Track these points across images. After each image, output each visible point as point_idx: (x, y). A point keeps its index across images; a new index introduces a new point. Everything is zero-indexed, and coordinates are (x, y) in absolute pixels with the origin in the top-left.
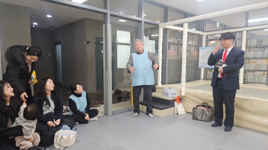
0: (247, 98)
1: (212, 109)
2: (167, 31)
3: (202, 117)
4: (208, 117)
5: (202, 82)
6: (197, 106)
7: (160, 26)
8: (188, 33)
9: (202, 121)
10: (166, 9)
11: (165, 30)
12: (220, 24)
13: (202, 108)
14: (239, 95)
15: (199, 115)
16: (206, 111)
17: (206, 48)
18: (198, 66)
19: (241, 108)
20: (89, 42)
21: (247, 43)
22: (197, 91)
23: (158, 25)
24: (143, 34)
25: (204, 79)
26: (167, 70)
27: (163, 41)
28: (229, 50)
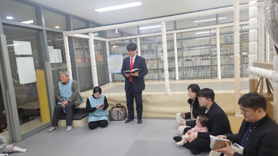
0: (148, 94)
1: (124, 108)
2: (72, 39)
3: (118, 118)
4: (122, 116)
5: (111, 85)
6: (112, 108)
7: (64, 34)
9: (118, 120)
10: (67, 17)
11: (70, 38)
12: (118, 31)
13: (116, 109)
14: (144, 93)
15: (115, 116)
16: (121, 111)
17: (112, 55)
19: (147, 103)
22: (110, 95)
23: (62, 33)
24: (47, 44)
25: (112, 82)
26: (78, 78)
27: (69, 49)
28: (134, 58)
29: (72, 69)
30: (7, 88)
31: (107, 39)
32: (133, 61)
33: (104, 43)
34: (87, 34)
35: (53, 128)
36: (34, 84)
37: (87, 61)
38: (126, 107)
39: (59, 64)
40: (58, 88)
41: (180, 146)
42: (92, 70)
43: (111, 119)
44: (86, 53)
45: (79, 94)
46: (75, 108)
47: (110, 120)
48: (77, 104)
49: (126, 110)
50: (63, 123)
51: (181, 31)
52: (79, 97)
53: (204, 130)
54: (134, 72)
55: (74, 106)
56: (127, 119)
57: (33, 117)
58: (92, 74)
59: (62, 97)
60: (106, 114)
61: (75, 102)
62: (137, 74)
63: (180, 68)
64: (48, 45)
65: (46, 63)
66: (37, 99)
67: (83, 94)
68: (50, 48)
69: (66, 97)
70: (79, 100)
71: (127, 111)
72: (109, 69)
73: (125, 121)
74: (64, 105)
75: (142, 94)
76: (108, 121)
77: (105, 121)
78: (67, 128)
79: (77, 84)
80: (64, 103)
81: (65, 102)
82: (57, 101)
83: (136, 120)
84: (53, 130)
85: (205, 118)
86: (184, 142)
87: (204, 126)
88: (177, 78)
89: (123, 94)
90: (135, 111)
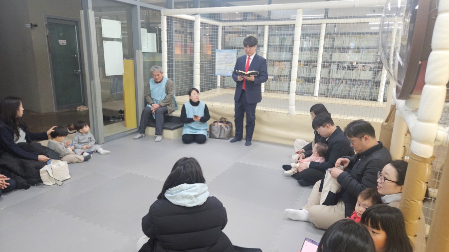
0: (265, 110)
1: (230, 125)
2: (172, 20)
3: (220, 135)
4: (226, 133)
5: (218, 92)
6: (214, 122)
7: (162, 14)
8: (202, 23)
9: (220, 139)
11: (170, 19)
13: (220, 124)
14: (259, 107)
15: (217, 133)
16: (225, 127)
17: (223, 51)
18: (215, 73)
19: (262, 122)
20: (36, 26)
21: (269, 42)
22: (214, 104)
23: (159, 11)
24: (139, 25)
25: (221, 88)
26: (174, 76)
27: (167, 35)
28: (252, 57)
29: (168, 62)
30: (92, 78)
31: (221, 23)
32: (251, 61)
33: (215, 28)
34: (194, 15)
35: (139, 135)
36: (120, 77)
37: (189, 53)
38: (234, 123)
39: (152, 54)
40: (149, 86)
41: (288, 176)
42: (194, 67)
43: (212, 136)
44: (188, 39)
45: (174, 99)
46: (166, 115)
47: (210, 137)
48: (170, 110)
49: (232, 127)
50: (151, 131)
51: (335, 21)
52: (173, 102)
53: (320, 160)
54: (249, 75)
55: (166, 112)
56: (231, 139)
57: (115, 120)
58: (193, 73)
59: (152, 99)
60: (206, 128)
61: (168, 107)
62: (252, 78)
63: (323, 78)
64: (142, 27)
65: (137, 51)
66: (121, 98)
67: (179, 99)
68: (143, 31)
69: (157, 99)
70: (173, 105)
71: (234, 129)
72: (216, 68)
73: (229, 140)
74: (153, 108)
75: (256, 109)
76: (207, 137)
77: (204, 136)
78: (156, 137)
79: (173, 84)
80: (154, 106)
81: (156, 106)
82: (146, 103)
83: (244, 141)
84: (140, 137)
85: (325, 146)
86: (294, 172)
87: (320, 156)
88: (316, 93)
89: (231, 106)
90: (244, 130)
